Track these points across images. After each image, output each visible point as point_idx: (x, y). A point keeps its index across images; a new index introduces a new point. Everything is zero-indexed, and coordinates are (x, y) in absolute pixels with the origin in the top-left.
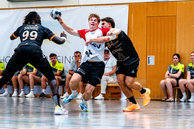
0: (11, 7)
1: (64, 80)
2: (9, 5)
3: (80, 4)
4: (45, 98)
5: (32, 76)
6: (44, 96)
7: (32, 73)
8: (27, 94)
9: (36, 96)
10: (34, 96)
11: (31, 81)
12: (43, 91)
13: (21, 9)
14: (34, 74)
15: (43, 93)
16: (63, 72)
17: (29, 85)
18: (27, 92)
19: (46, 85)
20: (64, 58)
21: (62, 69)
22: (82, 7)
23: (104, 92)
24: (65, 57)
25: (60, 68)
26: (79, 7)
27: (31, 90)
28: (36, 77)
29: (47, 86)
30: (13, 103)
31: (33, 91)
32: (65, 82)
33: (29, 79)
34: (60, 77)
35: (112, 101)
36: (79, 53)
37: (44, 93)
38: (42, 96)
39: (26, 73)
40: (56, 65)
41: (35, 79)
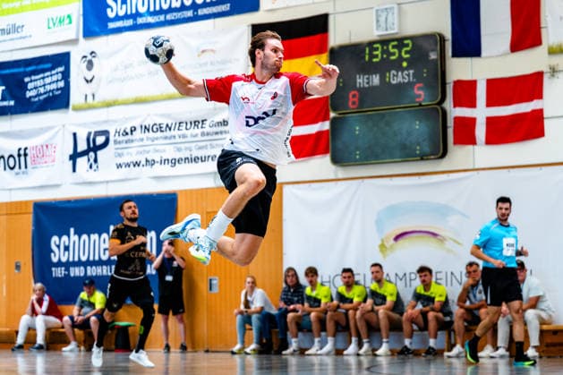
0: (340, 176)
1: (448, 319)
2: (336, 173)
3: (477, 167)
4: (411, 356)
5: (386, 314)
6: (409, 353)
7: (383, 306)
8: (377, 350)
9: (393, 352)
10: (389, 353)
11: (383, 323)
12: (407, 342)
13: (360, 181)
14: (388, 309)
15: (406, 347)
16: (446, 302)
17: (379, 330)
18: (375, 346)
19: (413, 331)
20: (449, 274)
21: (443, 299)
22: (481, 172)
23: (537, 344)
24: (452, 273)
25: (441, 296)
26: (475, 172)
27: (385, 340)
28: (391, 314)
29: (415, 333)
30: (350, 369)
31: (387, 342)
32: (451, 323)
33: (378, 318)
34: (440, 315)
35: (549, 360)
36: (474, 266)
37: (409, 346)
38: (405, 352)
39: (373, 308)
40: (432, 290)
41: (390, 319)
